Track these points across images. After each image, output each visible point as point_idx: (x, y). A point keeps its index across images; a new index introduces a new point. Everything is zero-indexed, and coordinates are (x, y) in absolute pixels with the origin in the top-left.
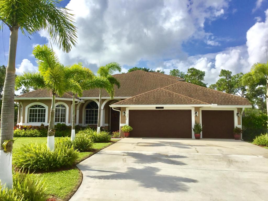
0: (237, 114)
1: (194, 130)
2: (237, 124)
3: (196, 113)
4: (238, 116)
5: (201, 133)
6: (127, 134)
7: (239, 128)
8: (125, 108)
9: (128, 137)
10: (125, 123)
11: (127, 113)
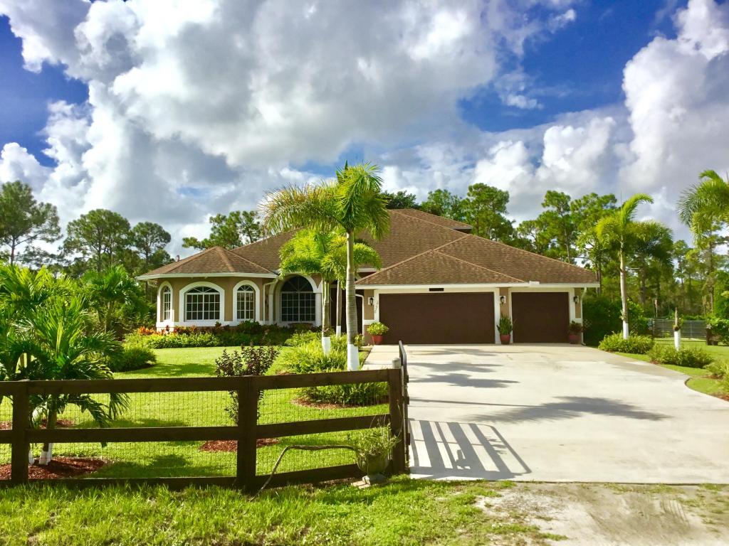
0: (575, 298)
1: (499, 329)
2: (575, 316)
3: (502, 298)
4: (576, 303)
5: (512, 333)
6: (379, 339)
7: (577, 324)
8: (373, 290)
9: (380, 344)
10: (373, 319)
11: (376, 299)
